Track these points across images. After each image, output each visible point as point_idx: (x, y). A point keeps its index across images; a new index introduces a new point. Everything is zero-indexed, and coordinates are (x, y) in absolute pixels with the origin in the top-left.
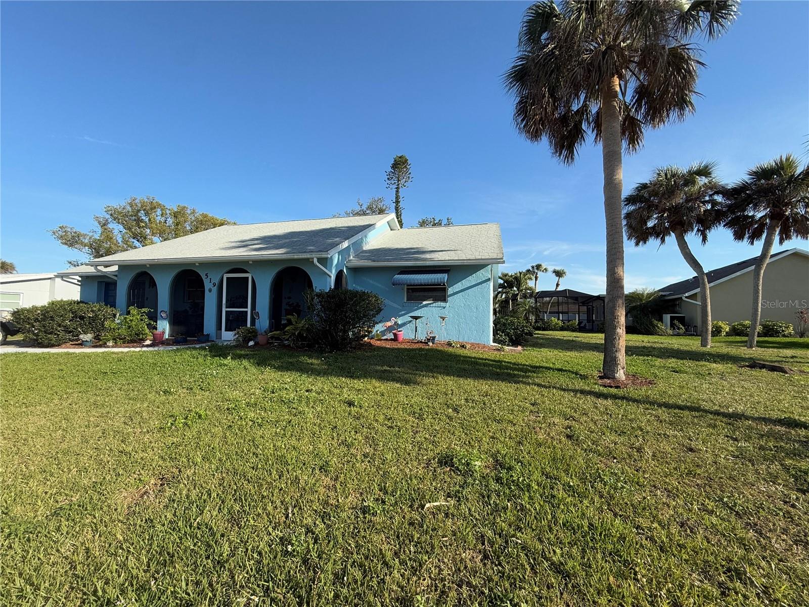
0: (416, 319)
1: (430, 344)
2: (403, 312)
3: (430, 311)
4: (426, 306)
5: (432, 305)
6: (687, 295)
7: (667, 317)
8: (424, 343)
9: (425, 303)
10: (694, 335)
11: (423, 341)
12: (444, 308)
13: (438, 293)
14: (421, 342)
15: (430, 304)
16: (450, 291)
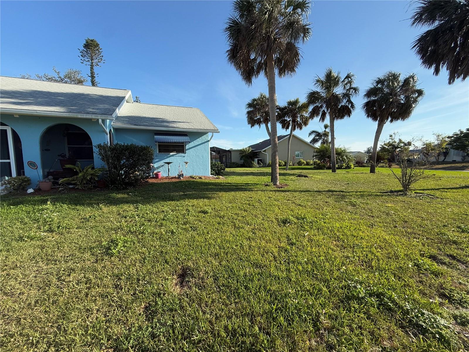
0: (168, 164)
1: (181, 178)
2: (157, 160)
3: (175, 159)
4: (173, 156)
5: (176, 155)
6: (263, 150)
7: (256, 160)
8: (177, 178)
9: (171, 154)
10: (264, 167)
11: (177, 177)
12: (184, 157)
13: (180, 148)
14: (176, 178)
15: (175, 154)
16: (187, 147)
